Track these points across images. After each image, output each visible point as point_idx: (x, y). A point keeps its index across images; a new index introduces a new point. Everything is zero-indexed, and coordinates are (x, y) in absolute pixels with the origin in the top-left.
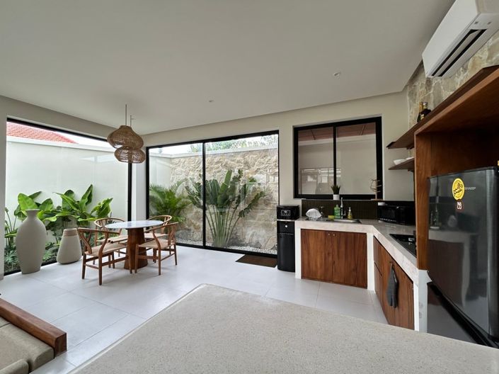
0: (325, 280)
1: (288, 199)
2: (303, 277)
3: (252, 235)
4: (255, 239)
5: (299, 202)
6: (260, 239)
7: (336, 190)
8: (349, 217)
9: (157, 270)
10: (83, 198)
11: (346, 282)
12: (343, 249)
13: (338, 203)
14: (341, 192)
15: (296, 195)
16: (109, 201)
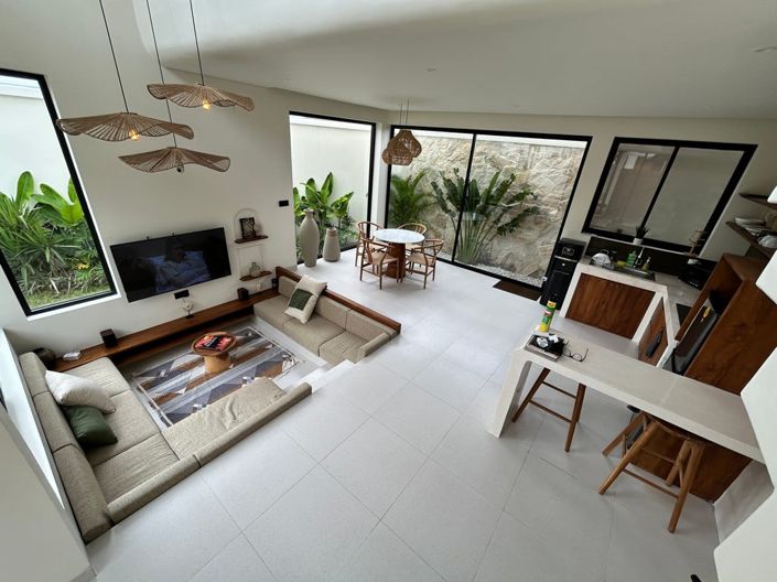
0: (589, 324)
1: (574, 231)
2: (568, 316)
3: (507, 257)
4: (509, 262)
5: (586, 238)
6: (517, 262)
7: (641, 232)
8: (644, 267)
9: (423, 284)
10: (323, 188)
11: (612, 330)
12: (621, 301)
13: (637, 249)
14: (647, 235)
15: (587, 229)
16: (349, 196)
